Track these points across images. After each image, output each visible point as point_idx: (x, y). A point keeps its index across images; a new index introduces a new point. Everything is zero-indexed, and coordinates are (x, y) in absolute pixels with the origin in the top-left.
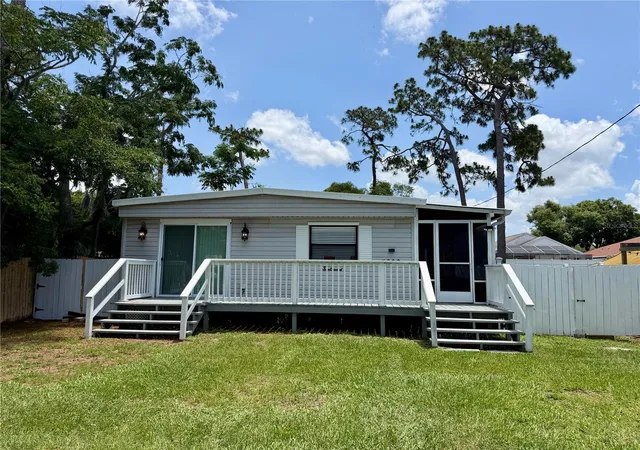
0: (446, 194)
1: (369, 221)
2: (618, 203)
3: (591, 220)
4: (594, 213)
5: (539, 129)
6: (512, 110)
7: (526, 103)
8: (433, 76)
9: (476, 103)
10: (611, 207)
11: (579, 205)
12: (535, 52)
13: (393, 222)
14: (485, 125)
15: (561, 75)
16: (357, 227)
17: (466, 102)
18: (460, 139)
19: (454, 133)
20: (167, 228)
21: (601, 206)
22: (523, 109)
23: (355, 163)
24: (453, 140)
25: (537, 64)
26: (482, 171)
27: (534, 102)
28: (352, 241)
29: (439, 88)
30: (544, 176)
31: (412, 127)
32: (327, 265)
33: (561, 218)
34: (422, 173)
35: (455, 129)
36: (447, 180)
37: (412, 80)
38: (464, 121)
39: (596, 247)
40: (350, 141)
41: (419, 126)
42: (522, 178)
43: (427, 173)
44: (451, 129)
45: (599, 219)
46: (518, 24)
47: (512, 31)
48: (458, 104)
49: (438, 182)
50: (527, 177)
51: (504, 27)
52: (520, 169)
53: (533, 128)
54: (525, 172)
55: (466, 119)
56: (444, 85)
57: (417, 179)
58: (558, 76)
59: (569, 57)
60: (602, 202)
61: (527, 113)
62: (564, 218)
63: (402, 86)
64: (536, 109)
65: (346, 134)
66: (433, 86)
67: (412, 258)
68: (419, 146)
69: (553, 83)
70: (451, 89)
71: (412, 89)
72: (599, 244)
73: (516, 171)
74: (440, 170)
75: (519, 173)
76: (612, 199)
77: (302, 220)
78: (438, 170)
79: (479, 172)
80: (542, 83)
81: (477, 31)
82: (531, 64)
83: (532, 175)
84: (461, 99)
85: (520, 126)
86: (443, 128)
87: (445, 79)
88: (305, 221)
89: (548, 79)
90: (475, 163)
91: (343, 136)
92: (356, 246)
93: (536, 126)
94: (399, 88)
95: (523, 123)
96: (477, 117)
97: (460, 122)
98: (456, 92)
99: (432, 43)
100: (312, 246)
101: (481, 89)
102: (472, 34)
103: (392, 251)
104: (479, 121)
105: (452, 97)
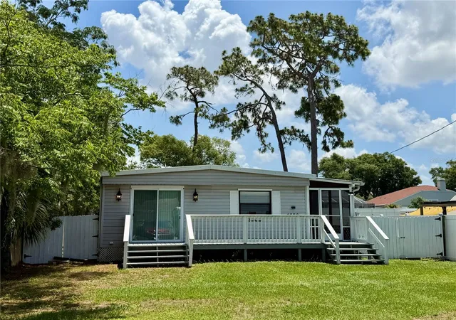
0: (264, 151)
1: (278, 188)
2: (392, 157)
3: (370, 172)
4: (373, 166)
5: (341, 99)
6: (320, 81)
7: (331, 77)
8: (257, 48)
9: (290, 73)
10: (386, 160)
11: (360, 158)
12: (340, 37)
13: (294, 188)
14: (296, 91)
15: (360, 57)
16: (270, 192)
17: (282, 71)
18: (279, 104)
19: (274, 98)
20: (136, 192)
21: (378, 159)
22: (328, 82)
23: (178, 117)
24: (274, 105)
25: (341, 46)
26: (298, 134)
27: (337, 77)
28: (267, 202)
29: (261, 57)
30: (345, 140)
31: (237, 90)
32: (251, 218)
33: (344, 169)
34: (244, 132)
35: (275, 95)
36: (265, 139)
37: (238, 49)
38: (279, 87)
39: (374, 197)
40: (174, 96)
41: (242, 90)
42: (327, 141)
43: (248, 131)
44: (271, 95)
45: (377, 171)
46: (329, 13)
47: (325, 19)
48: (276, 73)
49: (258, 140)
50: (332, 139)
51: (319, 15)
52: (326, 133)
53: (336, 99)
54: (331, 135)
55: (281, 86)
56: (264, 56)
57: (239, 136)
58: (357, 57)
59: (366, 44)
60: (378, 156)
61: (332, 85)
62: (347, 170)
63: (229, 53)
64: (339, 82)
65: (171, 89)
66: (257, 56)
67: (305, 213)
68: (242, 108)
69: (353, 63)
70: (271, 60)
71: (237, 56)
72: (377, 194)
73: (323, 134)
74: (259, 129)
75: (325, 136)
76: (387, 153)
77: (234, 187)
78: (258, 130)
79: (295, 135)
80: (344, 61)
81: (296, 15)
82: (337, 46)
83: (335, 138)
84: (278, 68)
85: (325, 96)
86: (265, 94)
87: (266, 51)
88: (236, 188)
89: (350, 59)
90: (292, 127)
91: (167, 91)
92: (270, 205)
93: (339, 97)
94: (226, 55)
95: (328, 93)
96: (290, 84)
97: (276, 88)
98: (274, 62)
99: (259, 22)
100: (240, 204)
101: (295, 61)
102: (293, 17)
103: (293, 208)
104: (291, 88)
105: (270, 66)
